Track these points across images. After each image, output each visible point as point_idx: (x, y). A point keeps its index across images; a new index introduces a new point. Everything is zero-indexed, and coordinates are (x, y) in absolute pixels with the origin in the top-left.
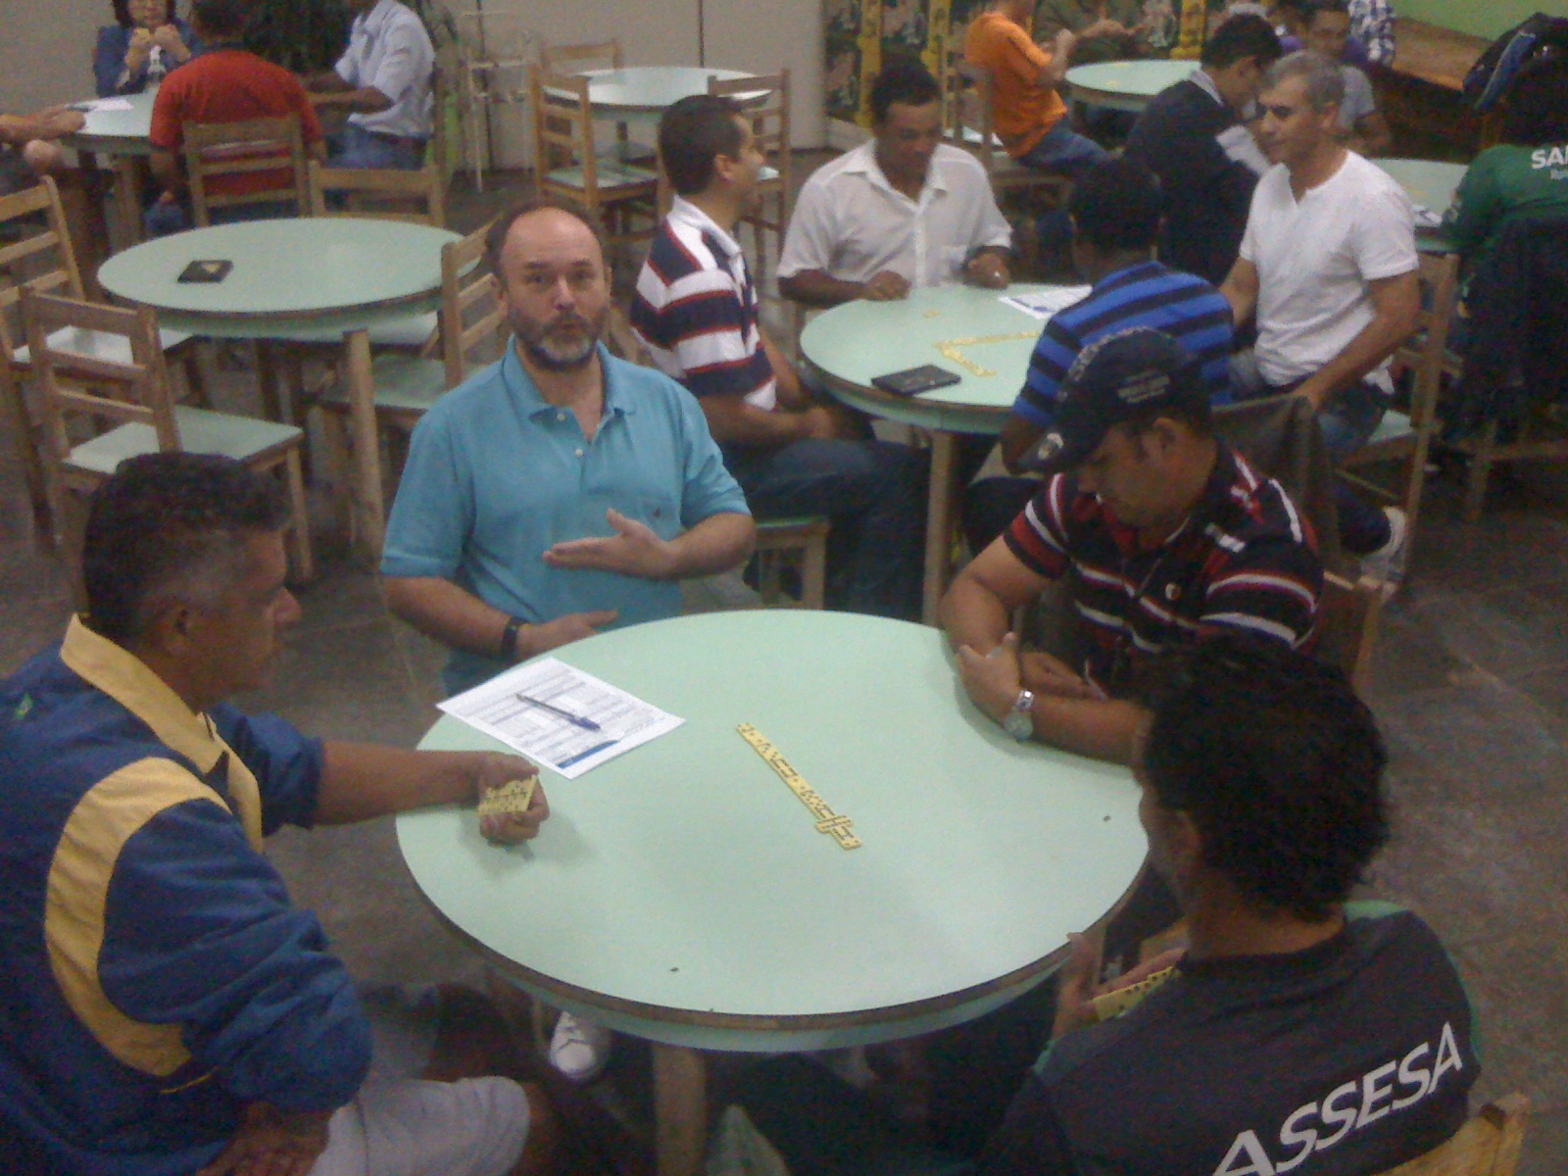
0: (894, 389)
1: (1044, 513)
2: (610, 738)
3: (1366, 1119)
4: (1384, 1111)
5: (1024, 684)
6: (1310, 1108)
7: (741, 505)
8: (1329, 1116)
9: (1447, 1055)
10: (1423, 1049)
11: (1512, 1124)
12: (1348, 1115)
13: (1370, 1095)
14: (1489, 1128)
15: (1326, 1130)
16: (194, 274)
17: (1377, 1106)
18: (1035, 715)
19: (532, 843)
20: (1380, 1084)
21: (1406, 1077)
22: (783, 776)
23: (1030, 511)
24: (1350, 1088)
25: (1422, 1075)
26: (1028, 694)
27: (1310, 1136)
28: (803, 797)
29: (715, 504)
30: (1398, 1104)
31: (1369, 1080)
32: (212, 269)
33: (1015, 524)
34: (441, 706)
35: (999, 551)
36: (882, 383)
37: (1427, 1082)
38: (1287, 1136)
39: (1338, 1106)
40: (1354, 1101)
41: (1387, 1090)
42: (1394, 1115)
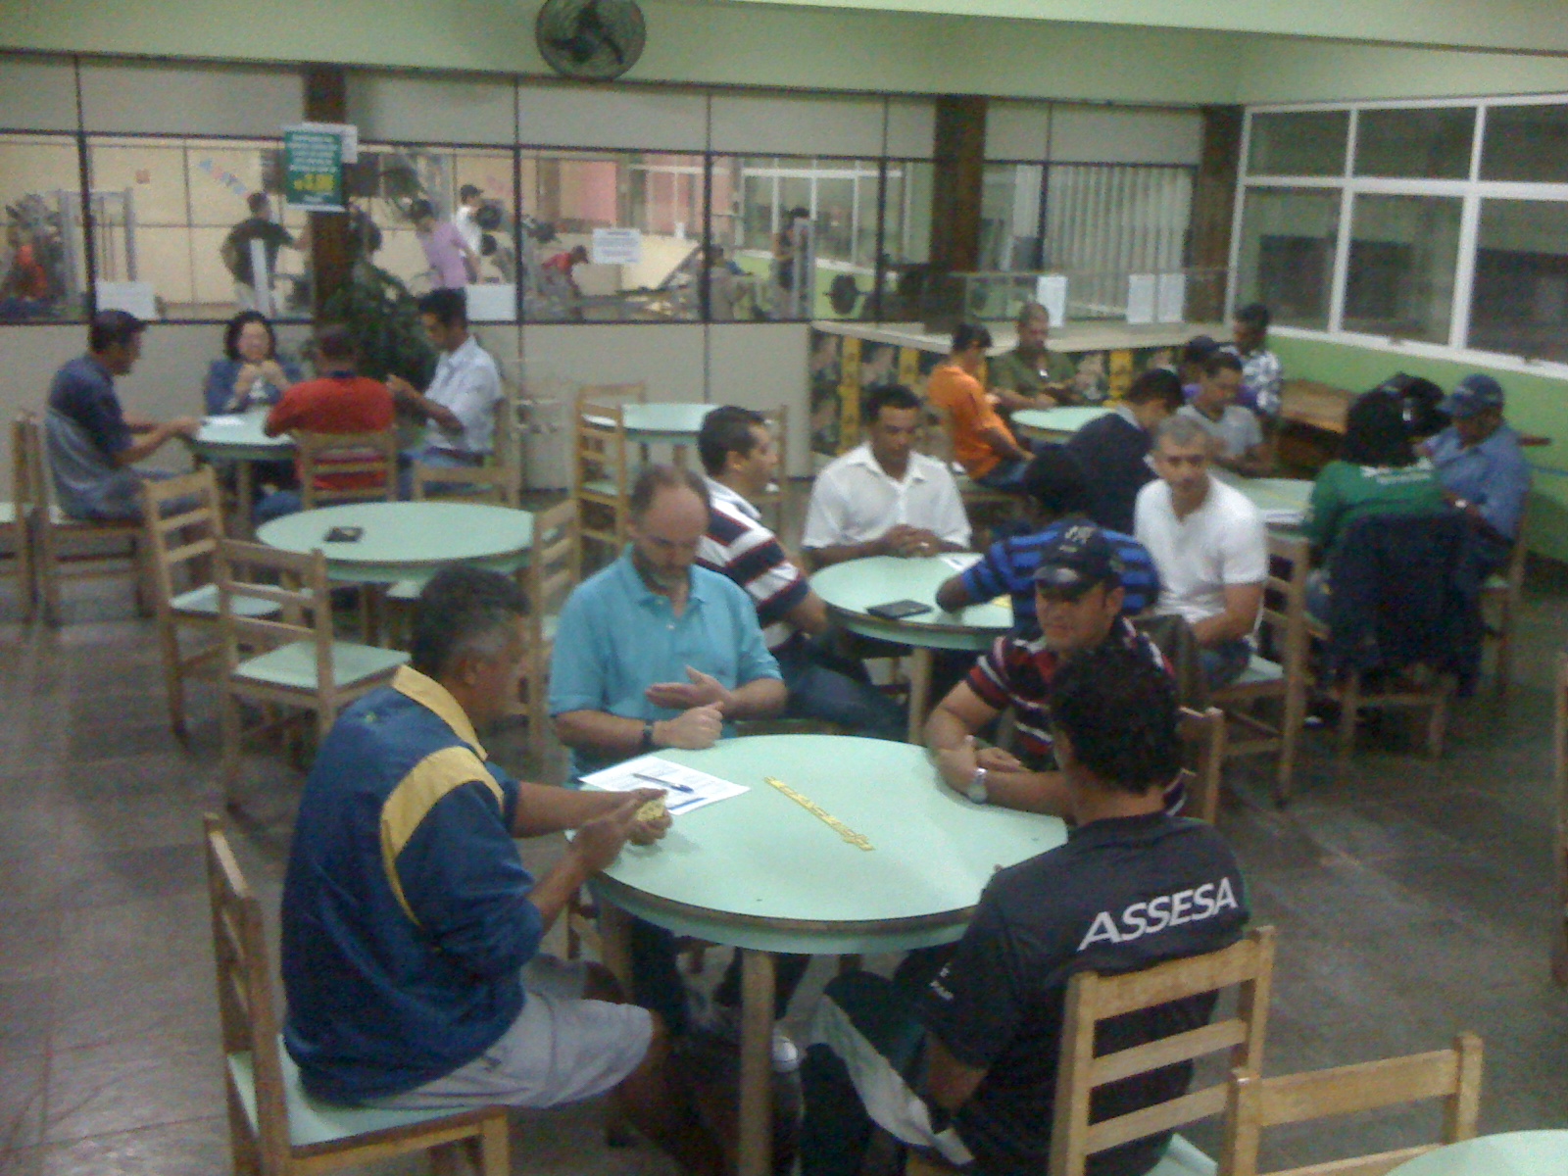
0: (881, 616)
1: (992, 662)
2: (701, 797)
3: (1175, 921)
4: (1186, 919)
5: (981, 766)
6: (1141, 906)
7: (776, 673)
8: (1153, 913)
9: (1225, 896)
10: (1209, 887)
11: (1265, 941)
12: (1163, 914)
13: (1178, 907)
14: (1252, 943)
15: (1153, 922)
16: (336, 536)
17: (1183, 914)
18: (989, 784)
19: (659, 842)
20: (1184, 901)
21: (1200, 901)
22: (819, 816)
23: (982, 661)
24: (1164, 899)
25: (1208, 902)
26: (982, 771)
27: (1141, 922)
28: (833, 826)
29: (759, 671)
30: (1196, 917)
31: (1177, 897)
32: (350, 533)
33: (973, 673)
34: (583, 779)
35: (961, 693)
36: (872, 611)
37: (1213, 908)
38: (1128, 919)
39: (1160, 907)
40: (1167, 907)
41: (1187, 906)
42: (1192, 923)
